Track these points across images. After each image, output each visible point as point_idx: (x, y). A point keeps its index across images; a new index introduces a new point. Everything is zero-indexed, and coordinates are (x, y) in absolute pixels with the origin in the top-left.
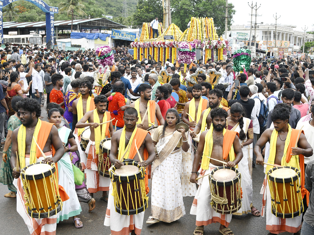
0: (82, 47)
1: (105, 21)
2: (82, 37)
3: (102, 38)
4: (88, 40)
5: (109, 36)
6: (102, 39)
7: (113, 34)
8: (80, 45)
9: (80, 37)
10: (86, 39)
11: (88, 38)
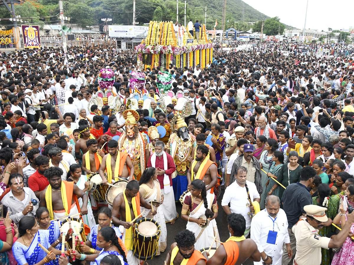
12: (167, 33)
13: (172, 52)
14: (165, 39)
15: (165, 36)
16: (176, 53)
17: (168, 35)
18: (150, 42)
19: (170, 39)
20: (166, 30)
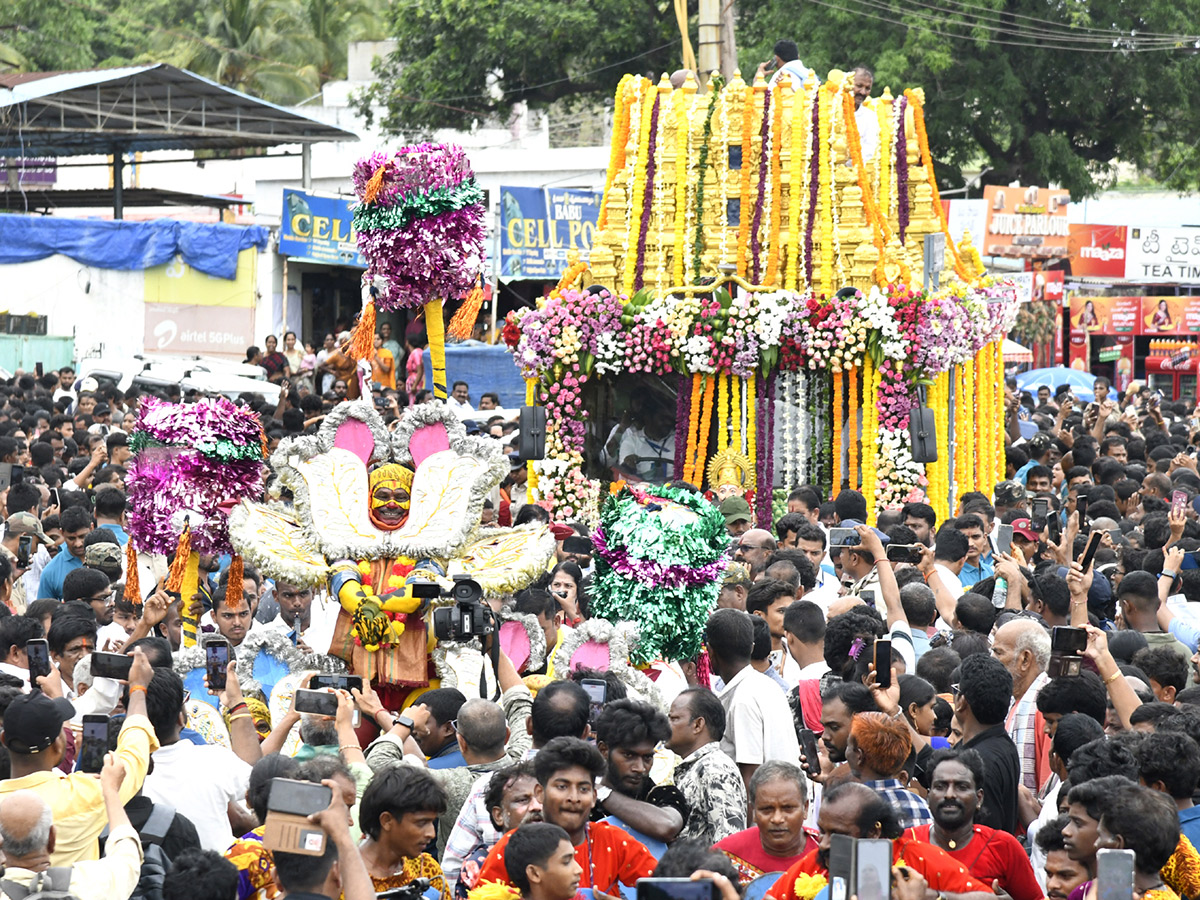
0: (53, 329)
1: (169, 90)
2: (45, 251)
3: (204, 256)
4: (95, 272)
5: (261, 245)
6: (205, 264)
7: (296, 228)
8: (38, 312)
9: (25, 253)
10: (78, 266)
11: (99, 258)
12: (814, 185)
13: (895, 349)
14: (793, 237)
15: (798, 204)
16: (937, 351)
17: (826, 194)
18: (639, 269)
19: (841, 234)
20: (796, 153)
